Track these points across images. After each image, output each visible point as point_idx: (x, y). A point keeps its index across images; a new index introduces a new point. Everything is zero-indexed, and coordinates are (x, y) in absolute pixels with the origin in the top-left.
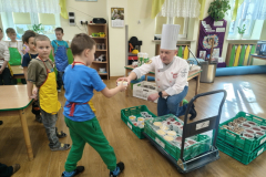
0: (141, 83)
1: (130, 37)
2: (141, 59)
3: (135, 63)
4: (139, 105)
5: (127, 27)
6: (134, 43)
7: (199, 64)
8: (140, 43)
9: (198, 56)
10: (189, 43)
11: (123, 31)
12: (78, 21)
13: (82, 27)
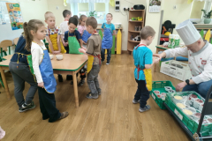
0: (170, 61)
1: (164, 21)
2: (172, 40)
3: (165, 44)
4: (165, 80)
5: (162, 12)
6: (168, 26)
8: (174, 26)
11: (159, 15)
12: (121, 8)
13: (124, 13)
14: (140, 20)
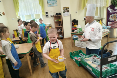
0: (79, 40)
1: (72, 19)
2: (78, 29)
3: (75, 31)
4: (79, 50)
5: (70, 15)
6: (75, 22)
7: (108, 29)
8: (77, 22)
9: (107, 25)
10: (102, 19)
11: (69, 17)
13: (51, 18)
14: (60, 20)
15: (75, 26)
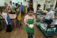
0: (39, 15)
1: (38, 4)
2: (40, 9)
3: (38, 10)
4: (38, 20)
5: (37, 2)
6: (39, 6)
8: (40, 6)
10: (53, 6)
11: (36, 3)
12: (27, 1)
14: (32, 4)
15: (39, 8)
